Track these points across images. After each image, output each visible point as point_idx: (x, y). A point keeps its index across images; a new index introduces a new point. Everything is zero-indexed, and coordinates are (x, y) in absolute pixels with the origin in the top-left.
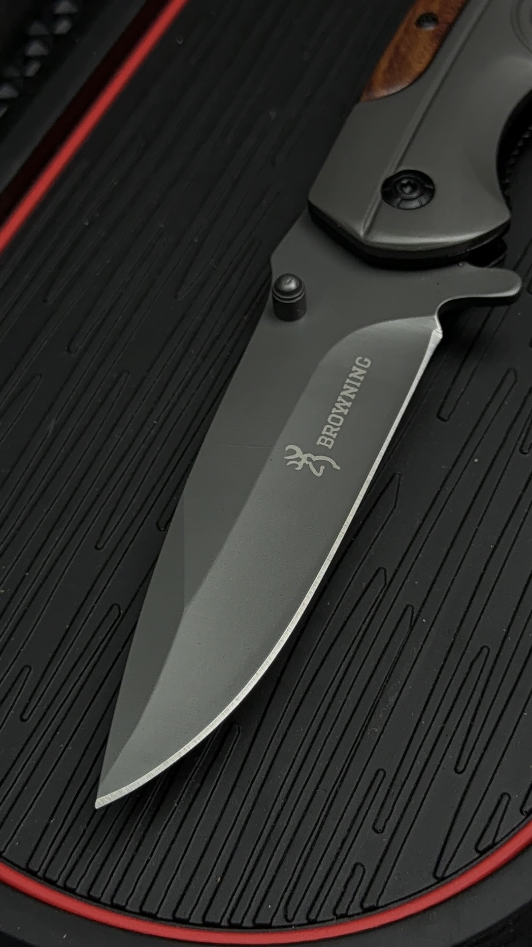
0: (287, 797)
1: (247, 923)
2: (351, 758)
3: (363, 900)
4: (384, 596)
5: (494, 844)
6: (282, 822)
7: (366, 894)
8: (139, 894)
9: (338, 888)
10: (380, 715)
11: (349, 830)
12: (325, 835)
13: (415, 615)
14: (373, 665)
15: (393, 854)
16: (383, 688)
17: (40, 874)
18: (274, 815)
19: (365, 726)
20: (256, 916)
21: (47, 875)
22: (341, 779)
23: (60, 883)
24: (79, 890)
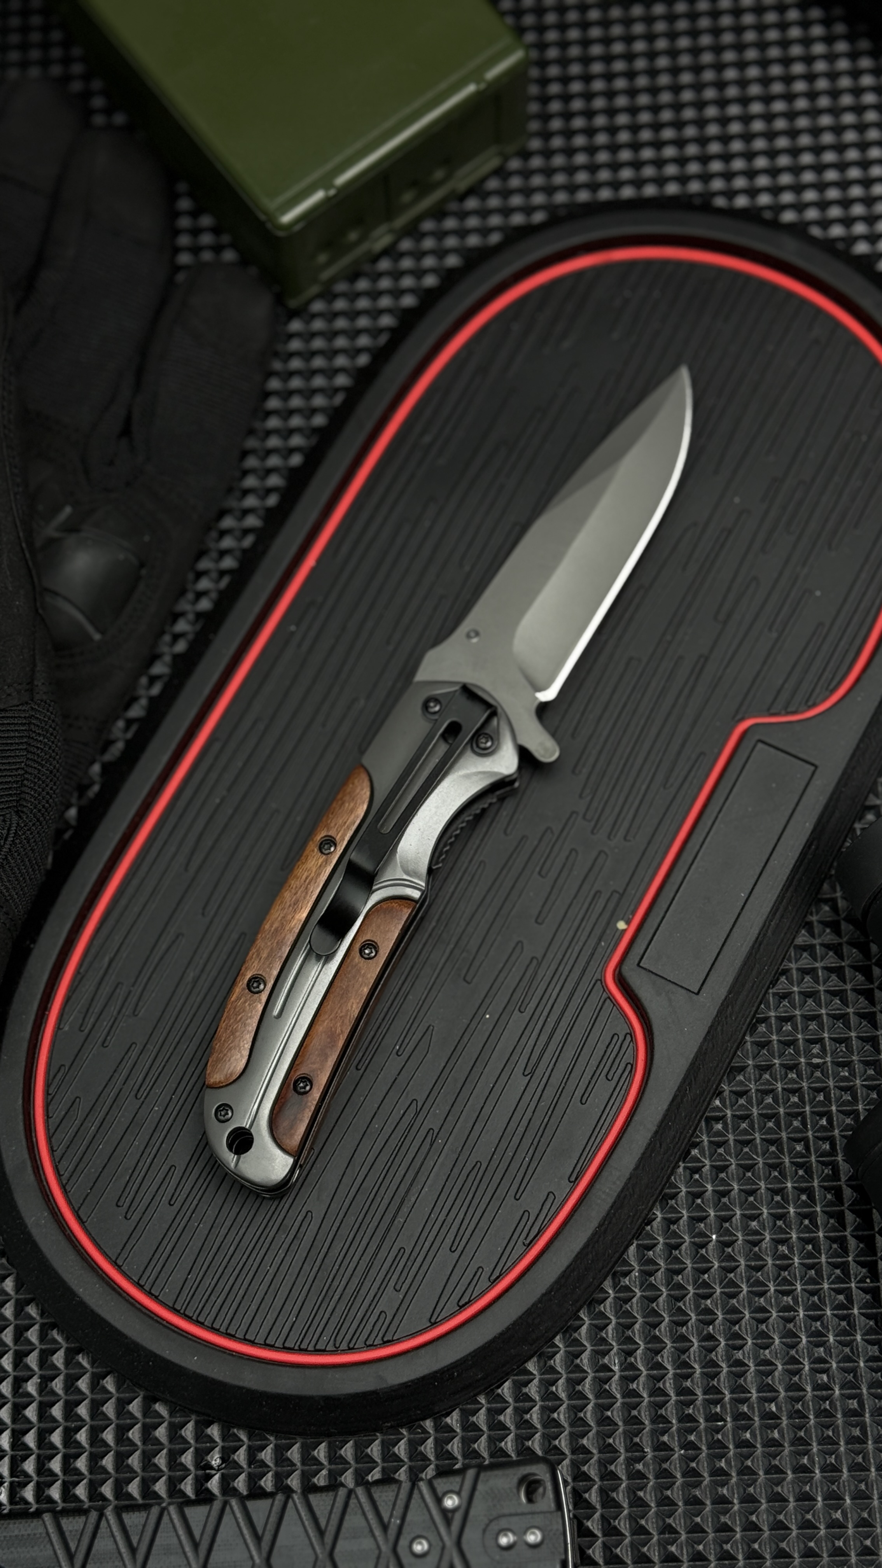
0: (340, 1266)
1: (310, 1349)
2: (383, 1239)
3: (384, 1336)
4: (414, 1121)
5: (469, 1301)
6: (336, 1283)
7: (386, 1332)
8: (244, 1327)
9: (369, 1327)
10: (405, 1209)
11: (379, 1289)
12: (363, 1292)
13: (434, 1137)
14: (403, 1172)
15: (404, 1306)
16: (409, 1190)
17: (182, 1311)
18: (331, 1276)
19: (394, 1218)
20: (316, 1344)
21: (187, 1313)
22: (376, 1254)
23: (194, 1318)
24: (206, 1323)
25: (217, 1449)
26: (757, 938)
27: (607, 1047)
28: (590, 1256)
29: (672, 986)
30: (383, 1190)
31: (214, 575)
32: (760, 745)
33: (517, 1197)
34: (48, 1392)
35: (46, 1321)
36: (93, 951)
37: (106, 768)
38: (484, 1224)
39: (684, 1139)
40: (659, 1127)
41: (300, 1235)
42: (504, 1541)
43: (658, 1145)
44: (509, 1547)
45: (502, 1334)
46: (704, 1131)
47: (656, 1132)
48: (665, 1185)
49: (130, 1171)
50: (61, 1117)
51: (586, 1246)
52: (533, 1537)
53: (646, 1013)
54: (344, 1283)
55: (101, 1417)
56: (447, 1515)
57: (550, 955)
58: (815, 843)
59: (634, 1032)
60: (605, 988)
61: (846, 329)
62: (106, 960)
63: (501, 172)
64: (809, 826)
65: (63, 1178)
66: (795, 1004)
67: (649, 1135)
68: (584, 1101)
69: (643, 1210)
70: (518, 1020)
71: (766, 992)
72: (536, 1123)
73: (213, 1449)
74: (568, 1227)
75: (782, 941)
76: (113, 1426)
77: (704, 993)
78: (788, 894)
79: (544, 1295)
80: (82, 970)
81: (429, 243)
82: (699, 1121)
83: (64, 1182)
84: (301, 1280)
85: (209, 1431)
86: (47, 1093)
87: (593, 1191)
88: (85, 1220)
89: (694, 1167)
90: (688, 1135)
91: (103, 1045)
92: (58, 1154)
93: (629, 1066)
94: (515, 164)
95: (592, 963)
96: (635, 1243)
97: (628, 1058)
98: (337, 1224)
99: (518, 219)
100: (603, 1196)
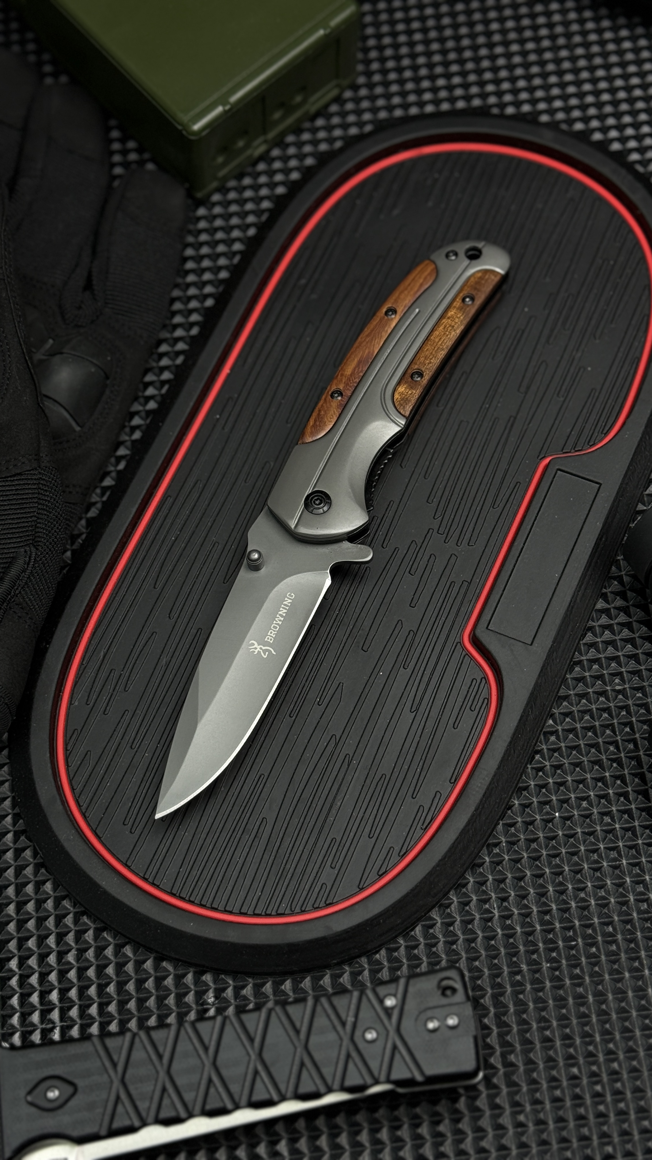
0: (290, 854)
1: (274, 913)
2: (320, 833)
3: (326, 900)
4: (335, 750)
5: (386, 871)
6: (288, 866)
7: (327, 897)
8: (223, 903)
9: (315, 895)
10: (334, 811)
11: (320, 868)
12: (308, 871)
13: (350, 759)
14: (330, 786)
15: (339, 879)
16: (335, 797)
17: (177, 894)
18: (284, 862)
19: (326, 817)
20: (277, 910)
21: (181, 895)
22: (315, 843)
23: (187, 898)
24: (196, 902)
25: (211, 991)
26: (570, 604)
27: (469, 688)
28: (471, 832)
29: (512, 641)
30: (316, 799)
31: (158, 385)
32: (559, 472)
33: (414, 797)
34: (84, 960)
35: (78, 910)
36: (91, 648)
37: (90, 522)
38: (392, 817)
39: (530, 747)
40: (512, 738)
41: (259, 835)
42: (431, 1025)
43: (512, 751)
44: (434, 1031)
45: (412, 890)
46: (543, 742)
47: (510, 742)
48: (519, 780)
49: (132, 800)
50: (78, 765)
51: (468, 824)
52: (452, 1021)
53: (496, 661)
54: (293, 866)
55: (124, 975)
56: (388, 1011)
57: (422, 628)
58: (604, 536)
59: (488, 677)
60: (464, 648)
61: (592, 191)
62: (102, 654)
63: (339, 100)
64: (600, 525)
65: (82, 808)
66: (599, 650)
67: (506, 744)
68: (455, 727)
69: (506, 798)
70: (403, 675)
71: (579, 642)
72: (423, 744)
73: (207, 991)
74: (453, 812)
75: (587, 605)
76: (133, 980)
77: (535, 644)
78: (589, 573)
79: (440, 860)
80: (84, 663)
81: (292, 151)
82: (540, 734)
83: (84, 811)
84: (263, 865)
85: (204, 978)
86: (66, 749)
87: (469, 786)
88: (101, 836)
89: (538, 767)
90: (533, 744)
91: (104, 713)
92: (77, 791)
93: (486, 700)
94: (348, 94)
95: (452, 631)
96: (501, 822)
97: (484, 694)
98: (285, 825)
99: (353, 131)
100: (477, 789)
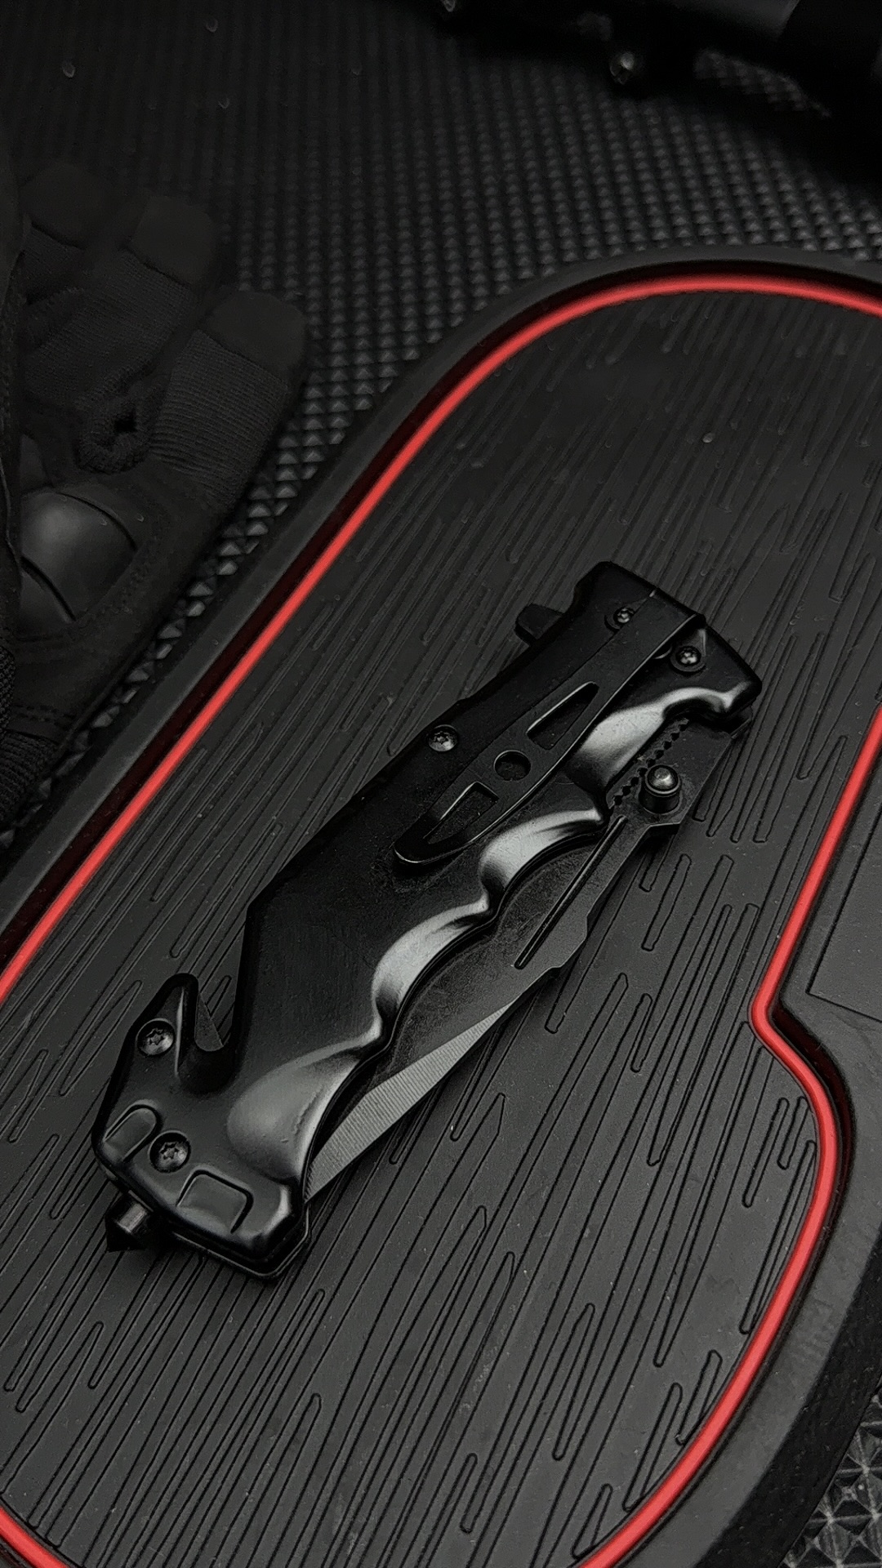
2: (440, 1440)
4: (483, 1241)
5: (592, 1548)
10: (474, 1389)
11: (435, 1528)
13: (516, 1265)
14: (468, 1326)
19: (457, 1401)
22: (428, 1465)
27: (773, 1118)
30: (436, 1356)
33: (659, 1361)
38: (607, 1410)
41: (301, 1436)
49: (32, 1330)
51: (792, 1438)
57: (669, 989)
59: (811, 1095)
60: (757, 1033)
68: (748, 1200)
70: (631, 1083)
87: (788, 1343)
91: (8, 1140)
93: (812, 1147)
95: (732, 999)
98: (361, 1416)
